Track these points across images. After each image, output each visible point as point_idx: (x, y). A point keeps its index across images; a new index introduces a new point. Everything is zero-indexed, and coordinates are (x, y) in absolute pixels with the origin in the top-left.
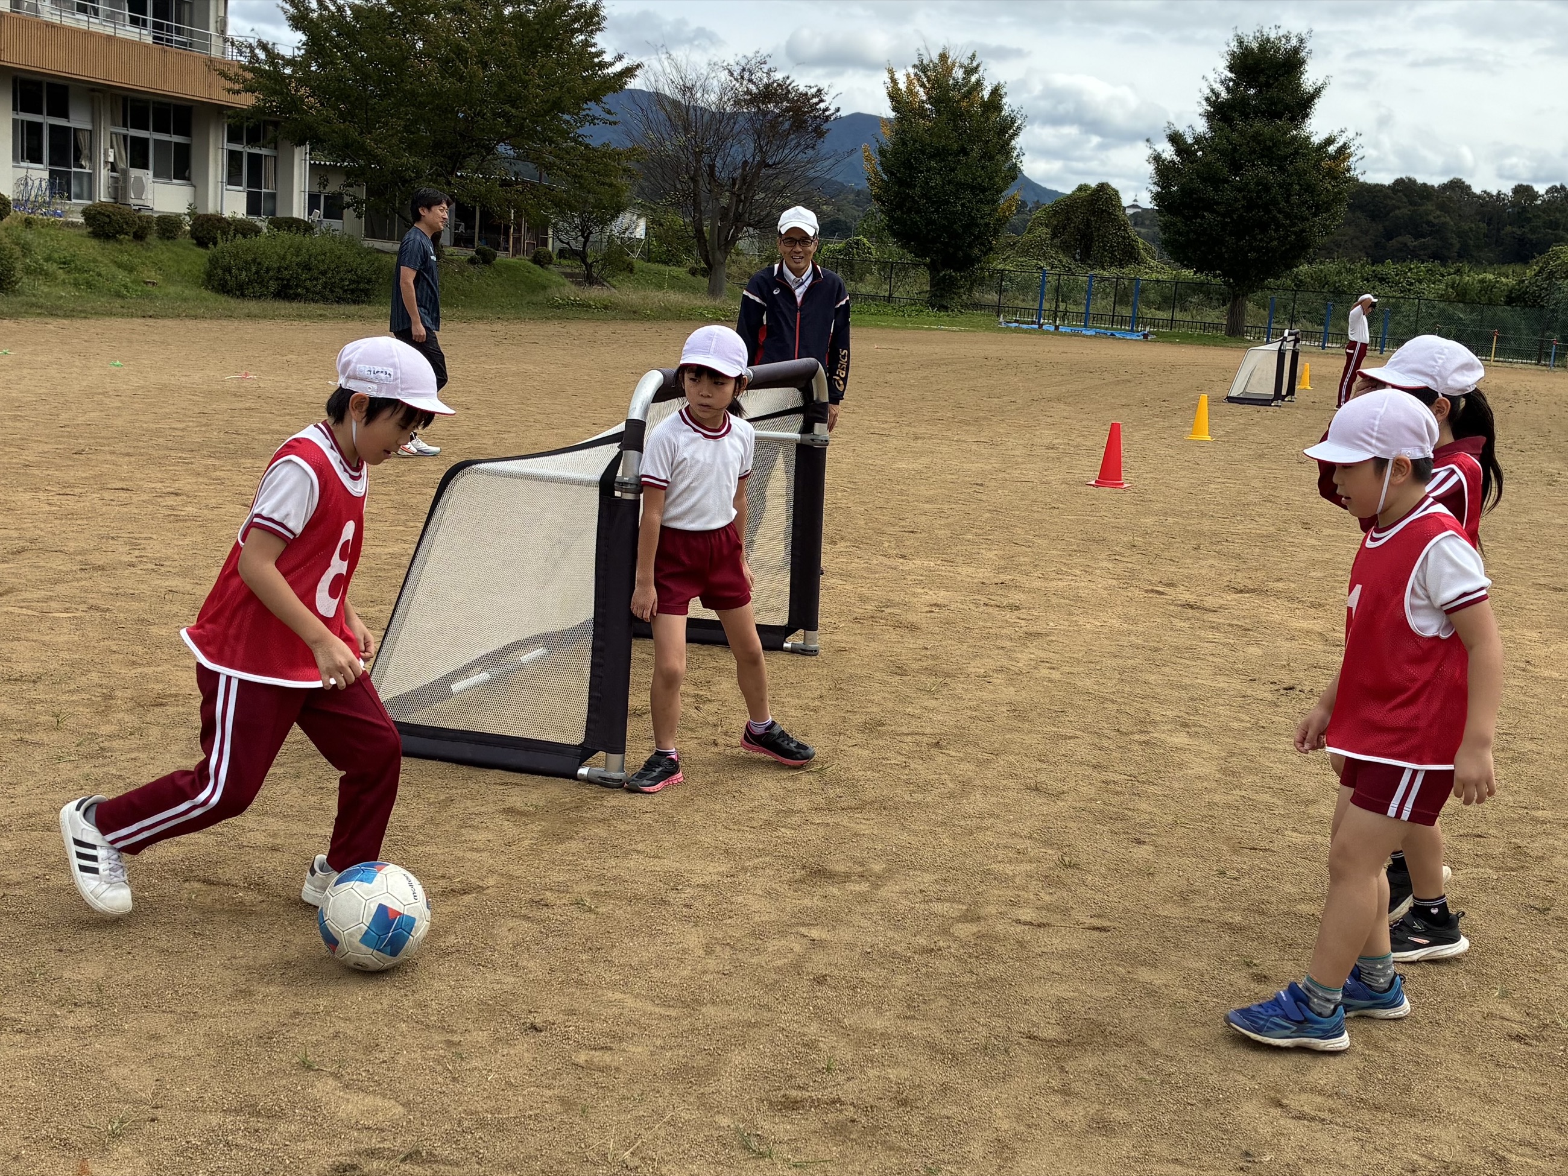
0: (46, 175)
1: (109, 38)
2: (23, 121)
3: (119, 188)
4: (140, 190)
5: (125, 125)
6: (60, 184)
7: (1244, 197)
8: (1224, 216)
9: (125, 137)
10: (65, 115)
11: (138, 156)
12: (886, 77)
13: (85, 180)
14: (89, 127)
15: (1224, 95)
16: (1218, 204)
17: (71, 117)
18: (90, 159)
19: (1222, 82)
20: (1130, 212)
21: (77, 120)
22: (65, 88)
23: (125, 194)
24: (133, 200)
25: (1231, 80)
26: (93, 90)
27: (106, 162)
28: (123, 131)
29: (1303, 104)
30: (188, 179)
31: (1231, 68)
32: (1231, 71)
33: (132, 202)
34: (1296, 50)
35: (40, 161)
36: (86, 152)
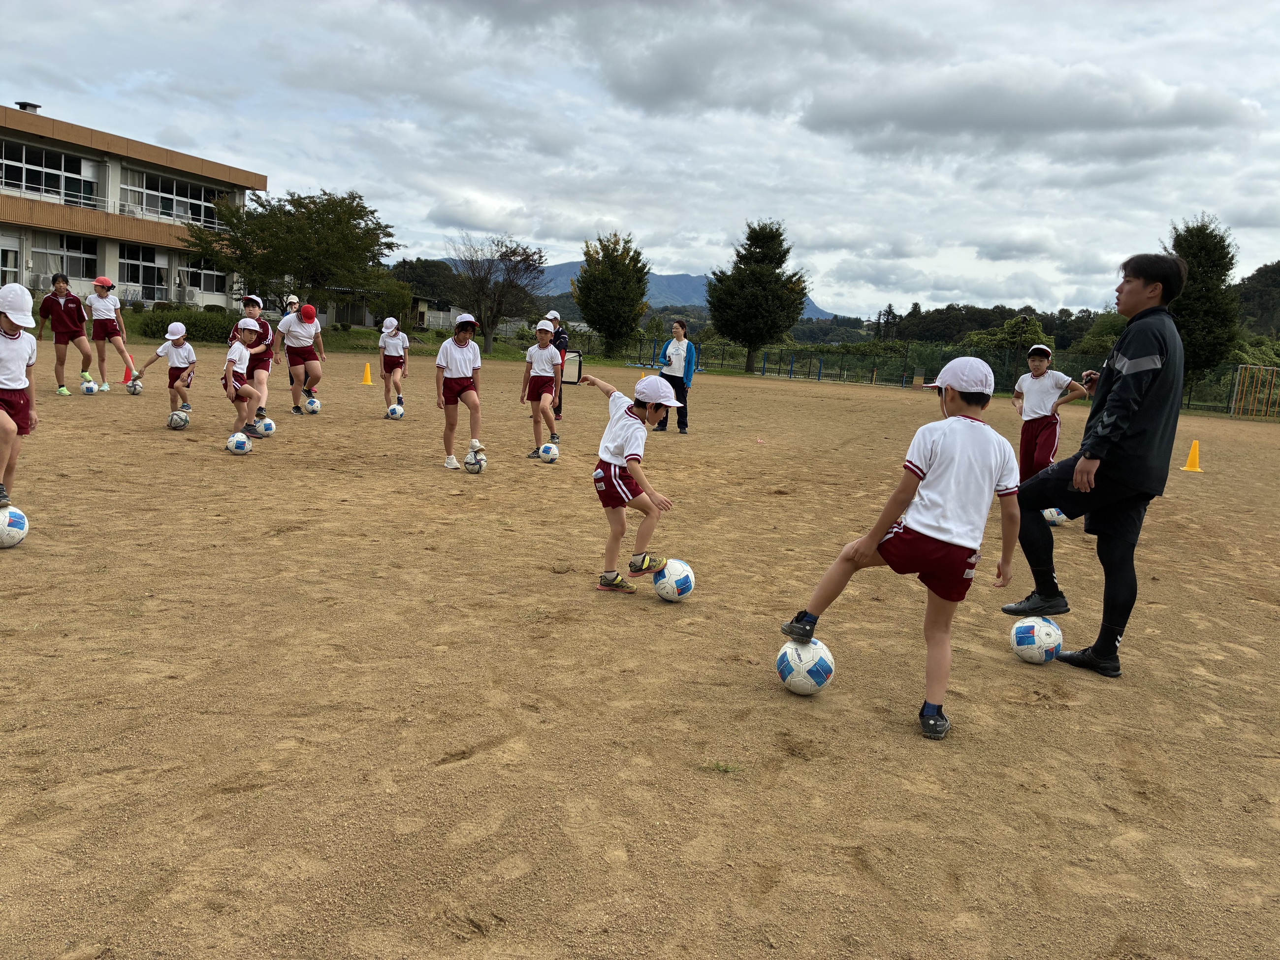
0: (141, 289)
1: (170, 225)
2: (128, 264)
3: (181, 295)
4: (192, 296)
5: (188, 266)
6: (149, 294)
7: (746, 302)
8: (738, 311)
9: (188, 272)
10: (153, 261)
11: (195, 281)
12: (584, 245)
13: (164, 292)
14: (167, 267)
15: (744, 252)
16: (734, 306)
17: (156, 262)
18: (167, 282)
19: (742, 246)
20: (865, 323)
21: (161, 262)
22: (154, 249)
23: (184, 299)
24: (187, 301)
25: (747, 244)
26: (169, 250)
27: (175, 283)
28: (187, 269)
29: (781, 257)
30: (224, 292)
31: (748, 239)
32: (748, 240)
33: (186, 302)
34: (777, 230)
35: (138, 282)
36: (165, 279)
